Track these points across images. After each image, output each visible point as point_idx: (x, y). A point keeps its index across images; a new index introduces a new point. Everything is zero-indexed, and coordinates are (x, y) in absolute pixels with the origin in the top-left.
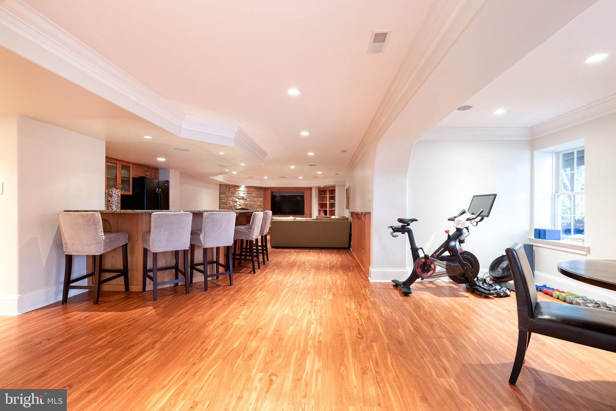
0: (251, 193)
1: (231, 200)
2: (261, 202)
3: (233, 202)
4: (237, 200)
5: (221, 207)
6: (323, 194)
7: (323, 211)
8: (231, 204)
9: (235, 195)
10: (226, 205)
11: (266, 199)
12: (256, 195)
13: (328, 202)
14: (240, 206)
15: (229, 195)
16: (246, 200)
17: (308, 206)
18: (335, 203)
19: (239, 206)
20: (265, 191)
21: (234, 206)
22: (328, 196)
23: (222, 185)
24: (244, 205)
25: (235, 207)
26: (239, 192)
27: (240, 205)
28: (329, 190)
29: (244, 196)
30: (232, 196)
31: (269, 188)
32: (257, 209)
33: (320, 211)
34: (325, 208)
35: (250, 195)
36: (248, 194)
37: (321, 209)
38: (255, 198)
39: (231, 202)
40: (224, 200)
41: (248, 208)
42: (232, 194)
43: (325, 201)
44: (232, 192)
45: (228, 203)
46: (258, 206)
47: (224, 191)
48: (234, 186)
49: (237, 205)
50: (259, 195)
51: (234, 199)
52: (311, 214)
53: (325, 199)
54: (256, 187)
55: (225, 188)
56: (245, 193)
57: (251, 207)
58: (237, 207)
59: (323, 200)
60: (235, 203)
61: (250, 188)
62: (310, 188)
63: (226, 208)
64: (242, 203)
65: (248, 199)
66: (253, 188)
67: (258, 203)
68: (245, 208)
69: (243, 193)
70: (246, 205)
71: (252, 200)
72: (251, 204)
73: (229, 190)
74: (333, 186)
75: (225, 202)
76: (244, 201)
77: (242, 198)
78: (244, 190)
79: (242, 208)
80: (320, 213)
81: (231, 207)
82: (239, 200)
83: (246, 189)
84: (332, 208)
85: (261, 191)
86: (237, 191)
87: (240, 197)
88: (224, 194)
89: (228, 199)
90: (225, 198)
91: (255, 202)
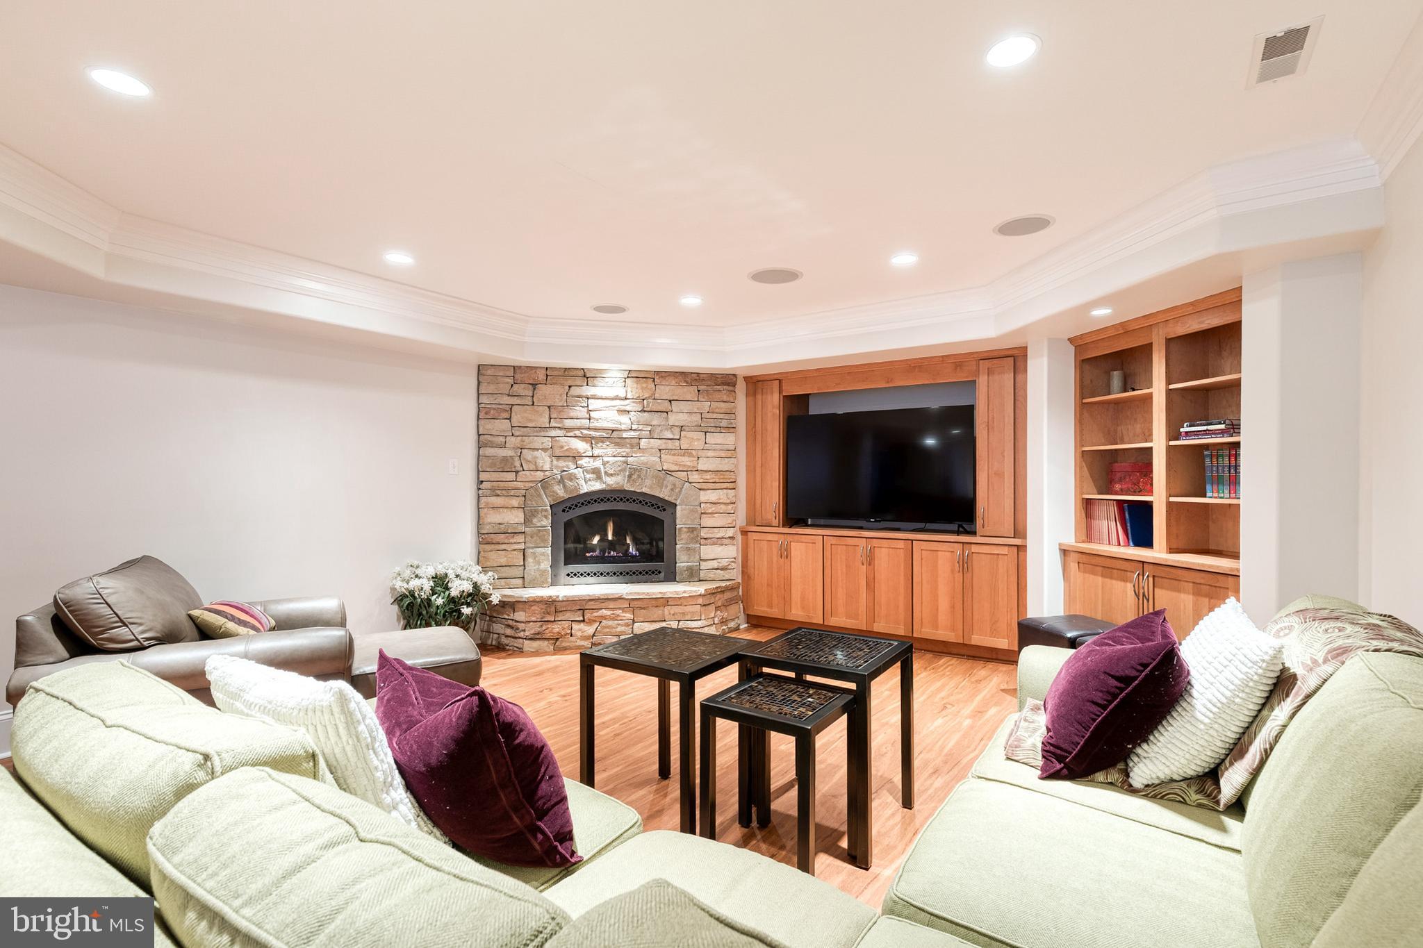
0: (666, 406)
1: (545, 450)
2: (723, 454)
3: (558, 457)
4: (581, 446)
5: (484, 485)
6: (1116, 378)
7: (1113, 509)
8: (547, 467)
9: (568, 423)
10: (511, 476)
11: (759, 437)
12: (697, 418)
13: (1159, 445)
14: (599, 478)
15: (531, 421)
16: (635, 444)
17: (1000, 475)
19: (588, 476)
20: (755, 394)
21: (561, 481)
22: (1158, 389)
23: (489, 372)
24: (624, 470)
25: (569, 483)
26: (593, 404)
27: (596, 472)
28: (1169, 341)
29: (623, 427)
30: (553, 424)
31: (776, 377)
32: (702, 492)
33: (1096, 513)
34: (1134, 493)
35: (656, 420)
36: (645, 411)
37: (1100, 493)
38: (688, 436)
39: (545, 461)
40: (503, 446)
41: (644, 490)
42: (547, 417)
43: (1138, 436)
44: (549, 407)
45: (527, 461)
46: (708, 477)
47: (507, 400)
48: (560, 373)
49: (578, 476)
50: (715, 416)
51: (561, 444)
52: (1020, 527)
53: (1136, 419)
54: (692, 375)
55: (512, 385)
56: (628, 408)
57: (662, 484)
58: (582, 482)
59: (1119, 428)
60: (570, 463)
61: (659, 381)
62: (1010, 353)
63: (512, 493)
64: (608, 462)
65: (643, 443)
66: (673, 383)
67: (705, 459)
68: (628, 487)
69: (616, 408)
70: (634, 473)
71: (670, 445)
72: (664, 468)
73: (533, 396)
74: (1214, 295)
75: (509, 458)
76: (619, 450)
77: (608, 433)
78: (623, 395)
79: (609, 488)
80: (1095, 523)
81: (544, 483)
82: (590, 449)
83: (632, 390)
84: (1208, 487)
85: (725, 398)
86: (581, 399)
87: (595, 429)
88: (506, 419)
89: (525, 443)
90: (508, 438)
91: (690, 455)
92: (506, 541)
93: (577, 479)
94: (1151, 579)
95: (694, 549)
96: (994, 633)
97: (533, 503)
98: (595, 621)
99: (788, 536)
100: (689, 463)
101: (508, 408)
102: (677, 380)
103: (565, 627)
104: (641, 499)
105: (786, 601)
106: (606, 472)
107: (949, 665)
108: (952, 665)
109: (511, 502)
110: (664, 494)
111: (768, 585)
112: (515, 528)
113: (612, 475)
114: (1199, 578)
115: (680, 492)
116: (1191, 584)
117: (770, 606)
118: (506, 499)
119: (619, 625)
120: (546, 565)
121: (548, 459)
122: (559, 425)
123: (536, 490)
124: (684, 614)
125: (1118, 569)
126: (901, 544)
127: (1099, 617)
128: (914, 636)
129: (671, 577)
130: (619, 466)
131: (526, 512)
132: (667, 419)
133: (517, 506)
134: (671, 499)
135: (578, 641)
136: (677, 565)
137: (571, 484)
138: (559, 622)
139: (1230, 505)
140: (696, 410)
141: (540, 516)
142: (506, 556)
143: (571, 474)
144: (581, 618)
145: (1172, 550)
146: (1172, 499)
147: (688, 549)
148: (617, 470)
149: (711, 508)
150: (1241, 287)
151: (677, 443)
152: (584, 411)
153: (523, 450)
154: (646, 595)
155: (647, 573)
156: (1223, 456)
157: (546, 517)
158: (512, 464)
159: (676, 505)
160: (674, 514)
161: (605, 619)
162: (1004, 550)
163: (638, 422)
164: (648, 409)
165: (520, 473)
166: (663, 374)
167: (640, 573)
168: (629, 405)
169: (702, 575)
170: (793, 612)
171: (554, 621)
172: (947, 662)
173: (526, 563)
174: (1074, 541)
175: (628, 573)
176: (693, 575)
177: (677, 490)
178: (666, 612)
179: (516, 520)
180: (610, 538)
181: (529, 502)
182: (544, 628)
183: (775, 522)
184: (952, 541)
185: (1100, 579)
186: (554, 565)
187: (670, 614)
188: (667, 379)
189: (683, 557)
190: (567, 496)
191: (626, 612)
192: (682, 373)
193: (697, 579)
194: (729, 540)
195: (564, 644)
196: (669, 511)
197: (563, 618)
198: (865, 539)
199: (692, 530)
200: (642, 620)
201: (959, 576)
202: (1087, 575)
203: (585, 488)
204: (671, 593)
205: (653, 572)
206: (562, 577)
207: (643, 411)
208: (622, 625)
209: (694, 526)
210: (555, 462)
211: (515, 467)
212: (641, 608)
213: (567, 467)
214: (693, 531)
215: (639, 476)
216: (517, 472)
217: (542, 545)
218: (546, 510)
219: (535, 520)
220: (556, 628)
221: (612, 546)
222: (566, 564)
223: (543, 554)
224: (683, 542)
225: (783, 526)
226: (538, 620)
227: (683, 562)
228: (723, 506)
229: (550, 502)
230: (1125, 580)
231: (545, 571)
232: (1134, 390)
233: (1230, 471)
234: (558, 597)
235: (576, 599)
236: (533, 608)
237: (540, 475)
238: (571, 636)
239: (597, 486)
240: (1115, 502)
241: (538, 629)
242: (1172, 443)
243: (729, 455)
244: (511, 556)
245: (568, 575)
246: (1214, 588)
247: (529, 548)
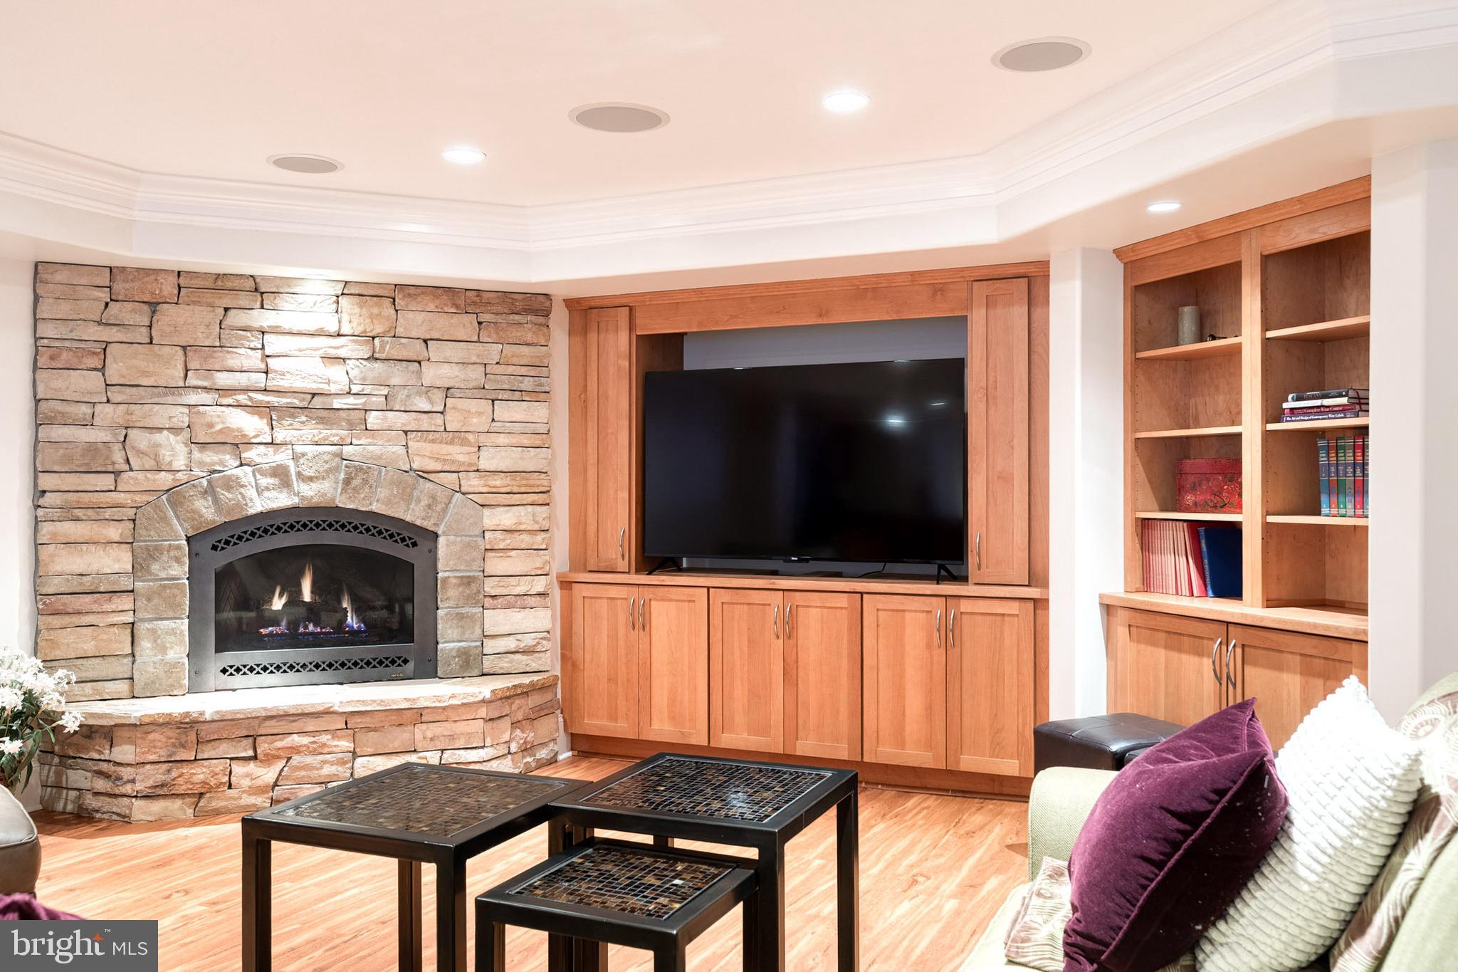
0: (417, 349)
1: (175, 430)
2: (525, 440)
3: (203, 445)
4: (251, 424)
5: (48, 500)
6: (1188, 316)
7: (1182, 535)
8: (180, 463)
9: (223, 379)
10: (106, 481)
11: (592, 411)
12: (476, 374)
13: (1251, 428)
14: (285, 483)
15: (145, 373)
16: (357, 420)
17: (1006, 479)
18: (1363, 431)
19: (264, 481)
20: (585, 332)
21: (210, 491)
22: (1250, 338)
23: (58, 277)
24: (336, 469)
25: (225, 495)
26: (274, 344)
27: (280, 473)
28: (1266, 260)
29: (333, 389)
30: (193, 380)
31: (624, 301)
32: (486, 511)
33: (1156, 543)
34: (1216, 509)
35: (398, 376)
36: (377, 359)
37: (1162, 510)
38: (459, 406)
39: (176, 452)
40: (89, 423)
41: (375, 507)
42: (180, 367)
43: (1220, 415)
44: (184, 348)
45: (141, 453)
46: (498, 483)
47: (96, 333)
48: (209, 283)
49: (244, 481)
50: (510, 370)
51: (209, 419)
52: (1038, 567)
53: (1217, 387)
54: (468, 293)
55: (107, 304)
56: (342, 353)
57: (411, 495)
58: (251, 492)
59: (1192, 402)
60: (228, 457)
61: (403, 303)
62: (1022, 271)
63: (108, 513)
64: (303, 455)
65: (373, 419)
66: (431, 307)
67: (491, 449)
68: (343, 502)
69: (321, 352)
70: (355, 474)
71: (425, 424)
72: (415, 466)
73: (150, 327)
74: (1332, 187)
75: (100, 446)
76: (326, 432)
77: (303, 400)
78: (333, 328)
79: (305, 504)
80: (1156, 559)
81: (174, 494)
82: (267, 429)
83: (352, 317)
84: (1324, 499)
85: (529, 337)
86: (249, 334)
87: (278, 392)
88: (95, 369)
89: (134, 418)
90: (98, 408)
91: (464, 442)
92: (95, 608)
93: (243, 486)
94: (1239, 651)
95: (473, 615)
96: (997, 749)
97: (152, 533)
98: (279, 757)
99: (646, 589)
100: (461, 458)
101: (98, 348)
102: (438, 302)
103: (217, 770)
104: (369, 524)
105: (643, 705)
106: (299, 474)
107: (924, 809)
108: (927, 808)
109: (104, 531)
110: (413, 514)
111: (609, 680)
112: (114, 583)
113: (311, 479)
114: (1309, 646)
115: (445, 510)
116: (1298, 657)
117: (613, 716)
118: (95, 526)
119: (325, 762)
120: (178, 652)
121: (181, 450)
122: (205, 384)
123: (158, 508)
124: (452, 737)
125: (1190, 636)
126: (843, 601)
127: (1161, 716)
128: (866, 759)
129: (428, 669)
130: (326, 462)
131: (138, 551)
132: (419, 373)
133: (117, 538)
134: (428, 524)
135: (244, 796)
136: (440, 646)
137: (230, 496)
138: (206, 763)
139: (1355, 527)
140: (474, 359)
141: (165, 558)
142: (94, 638)
143: (229, 478)
144: (251, 753)
145: (1270, 603)
146: (1271, 519)
147: (461, 617)
148: (321, 469)
149: (504, 540)
150: (1370, 175)
151: (439, 419)
152: (254, 360)
153: (130, 431)
154: (379, 704)
155: (381, 663)
156: (1344, 448)
157: (178, 560)
158: (107, 458)
159: (436, 535)
160: (433, 551)
161: (299, 752)
162: (1013, 608)
163: (364, 379)
164: (383, 356)
165: (125, 476)
166: (412, 290)
167: (368, 663)
168: (346, 348)
169: (488, 664)
170: (656, 726)
171: (195, 760)
172: (919, 804)
173: (137, 649)
174: (1122, 590)
175: (343, 665)
176: (470, 665)
177: (438, 508)
178: (418, 736)
179: (116, 568)
180: (307, 596)
181: (143, 532)
182: (174, 774)
183: (622, 565)
184: (928, 593)
185: (1161, 653)
186: (195, 652)
187: (424, 738)
188: (419, 299)
189: (450, 631)
190: (220, 520)
191: (339, 738)
192: (449, 290)
193: (476, 672)
194: (538, 598)
195: (215, 804)
196: (424, 545)
197: (213, 754)
198: (781, 593)
199: (467, 581)
200: (371, 751)
201: (939, 655)
202: (1143, 647)
203: (258, 505)
204: (426, 699)
205: (393, 662)
206: (213, 677)
207: (372, 358)
208: (332, 763)
209: (471, 574)
210: (197, 455)
211: (114, 463)
212: (369, 729)
213: (222, 463)
214: (469, 584)
215: (365, 481)
216: (117, 474)
217: (171, 614)
218: (179, 548)
219: (155, 567)
220: (199, 773)
221: (312, 612)
222: (218, 650)
223: (173, 632)
224: (451, 603)
225: (638, 571)
226: (162, 760)
227: (450, 641)
228: (525, 537)
229: (186, 530)
230: (1199, 653)
231: (176, 665)
232: (1214, 338)
233: (1354, 472)
234: (202, 714)
235: (238, 716)
236: (151, 737)
237: (165, 480)
238: (230, 786)
239: (281, 500)
240: (1185, 524)
241: (161, 778)
242: (1271, 427)
243: (538, 443)
244: (105, 637)
245: (224, 671)
246: (1331, 663)
247: (142, 620)
